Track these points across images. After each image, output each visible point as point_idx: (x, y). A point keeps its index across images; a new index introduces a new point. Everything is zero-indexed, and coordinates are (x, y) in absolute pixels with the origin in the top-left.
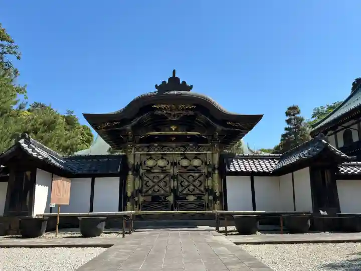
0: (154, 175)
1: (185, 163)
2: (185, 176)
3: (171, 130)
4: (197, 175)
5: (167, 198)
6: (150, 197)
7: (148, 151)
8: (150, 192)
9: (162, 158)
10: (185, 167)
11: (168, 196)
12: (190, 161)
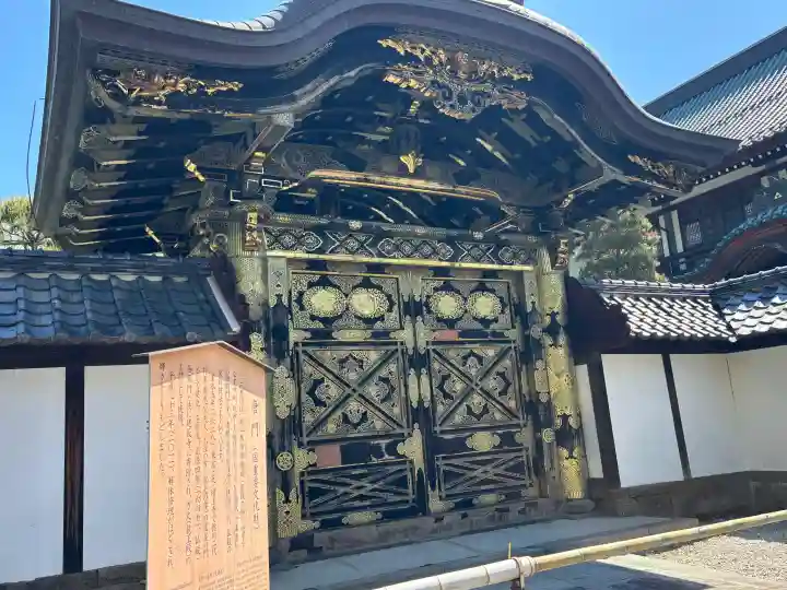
0: (343, 353)
1: (447, 305)
2: (453, 354)
3: (402, 171)
4: (491, 352)
5: (401, 449)
6: (336, 449)
7: (321, 251)
8: (331, 428)
9: (366, 284)
10: (450, 323)
11: (402, 438)
12: (465, 299)
